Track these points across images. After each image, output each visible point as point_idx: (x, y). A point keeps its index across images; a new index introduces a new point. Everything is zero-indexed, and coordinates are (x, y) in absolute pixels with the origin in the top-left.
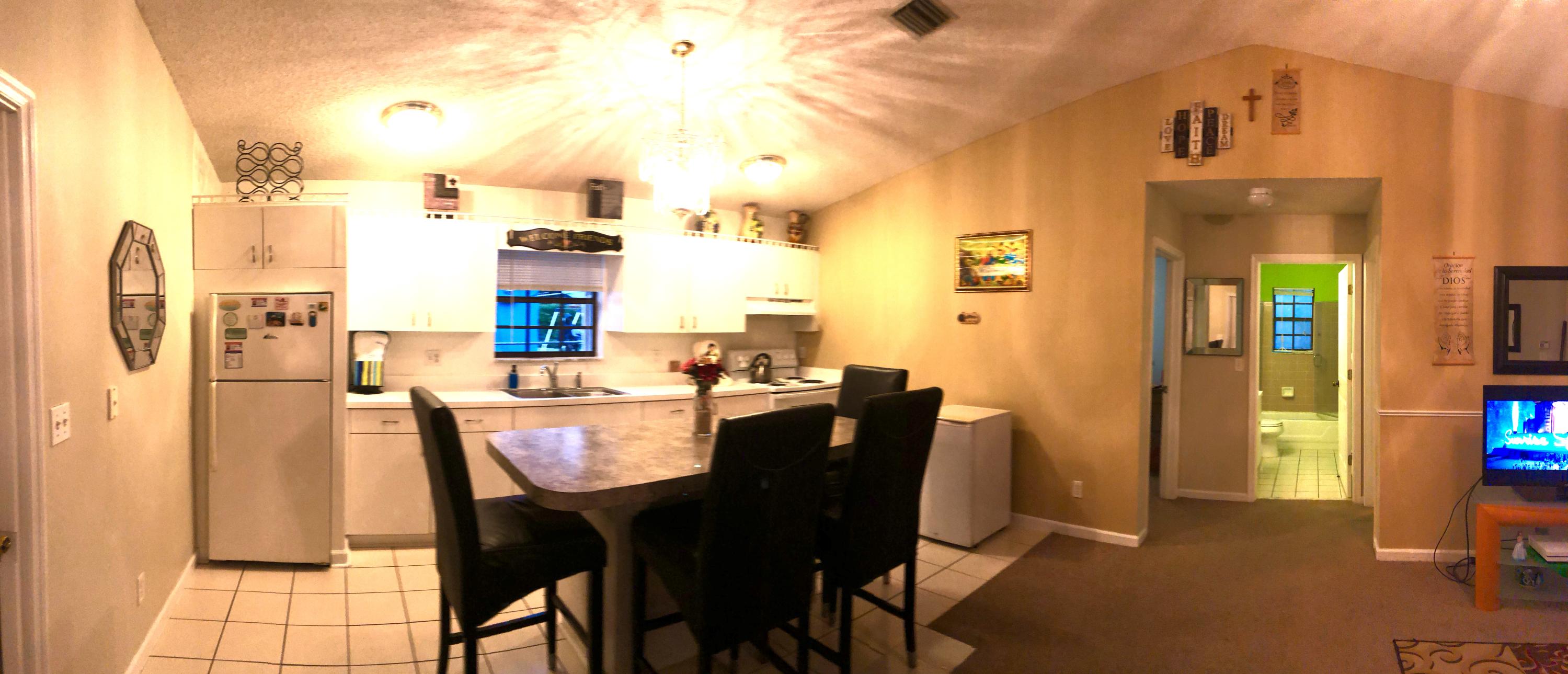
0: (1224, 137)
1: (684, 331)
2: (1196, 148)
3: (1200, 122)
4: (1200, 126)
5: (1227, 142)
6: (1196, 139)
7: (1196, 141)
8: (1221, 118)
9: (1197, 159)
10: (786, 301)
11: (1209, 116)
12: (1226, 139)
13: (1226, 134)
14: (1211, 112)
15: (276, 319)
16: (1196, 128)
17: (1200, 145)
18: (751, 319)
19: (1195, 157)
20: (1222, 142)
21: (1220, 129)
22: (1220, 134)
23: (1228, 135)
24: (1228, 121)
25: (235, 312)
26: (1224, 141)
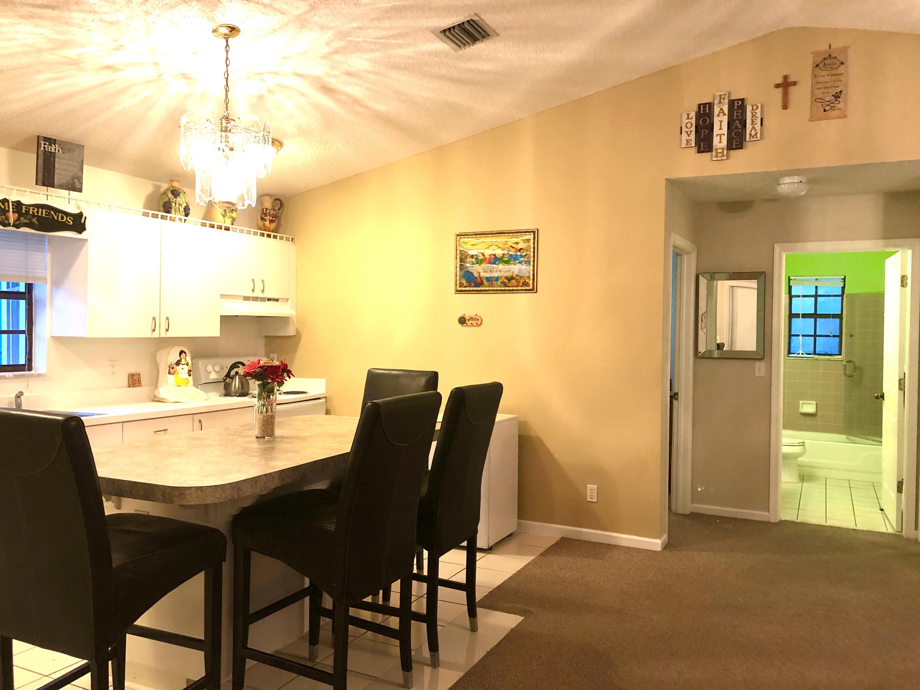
0: (754, 128)
1: (156, 335)
2: (720, 142)
3: (724, 115)
4: (725, 119)
5: (756, 134)
6: (720, 132)
7: (721, 135)
8: (749, 109)
9: (723, 152)
10: (263, 299)
11: (736, 108)
12: (756, 130)
13: (755, 126)
14: (738, 103)
16: (721, 122)
17: (725, 139)
18: (225, 320)
19: (719, 151)
20: (750, 135)
21: (749, 121)
22: (749, 126)
23: (758, 126)
24: (758, 111)
26: (753, 133)
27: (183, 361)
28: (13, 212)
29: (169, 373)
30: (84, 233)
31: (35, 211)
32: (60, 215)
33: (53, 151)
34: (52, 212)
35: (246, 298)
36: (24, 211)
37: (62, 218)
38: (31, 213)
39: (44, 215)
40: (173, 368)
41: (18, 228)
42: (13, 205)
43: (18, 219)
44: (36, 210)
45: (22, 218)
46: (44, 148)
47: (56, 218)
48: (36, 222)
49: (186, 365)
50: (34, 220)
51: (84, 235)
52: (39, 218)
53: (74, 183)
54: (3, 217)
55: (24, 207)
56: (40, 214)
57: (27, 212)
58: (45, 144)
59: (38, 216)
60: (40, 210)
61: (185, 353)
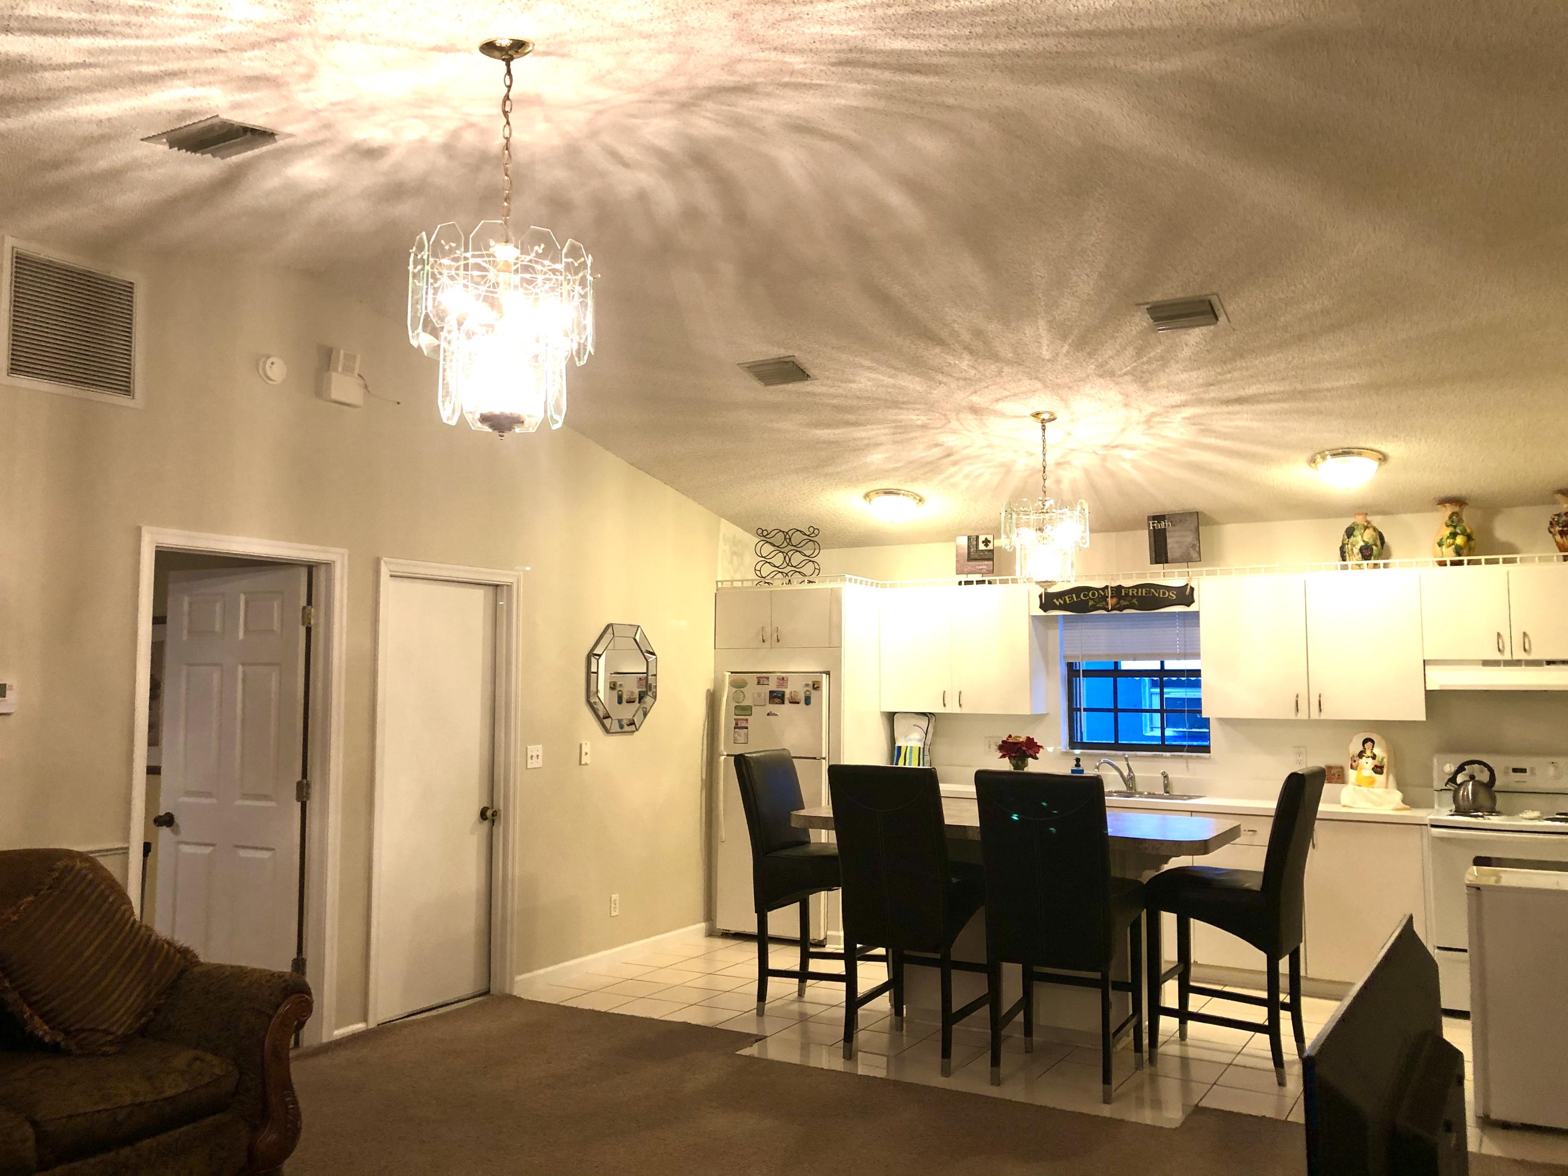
1: (1303, 715)
10: (1533, 663)
15: (777, 697)
25: (742, 689)
27: (1368, 753)
28: (1112, 597)
29: (1352, 767)
30: (1193, 605)
31: (1134, 592)
32: (1161, 591)
33: (1163, 527)
34: (1153, 590)
35: (1486, 663)
36: (1123, 594)
37: (1164, 594)
38: (1131, 594)
39: (1144, 594)
40: (1355, 761)
41: (1121, 611)
42: (1112, 591)
43: (1118, 603)
44: (1136, 590)
45: (1121, 601)
46: (1154, 527)
47: (1157, 595)
48: (1136, 602)
49: (1371, 759)
50: (1135, 601)
51: (1193, 608)
52: (1140, 598)
53: (1189, 553)
54: (1104, 603)
55: (1123, 590)
56: (1140, 594)
57: (1127, 595)
58: (1153, 523)
59: (1138, 597)
60: (1140, 590)
61: (1373, 741)
